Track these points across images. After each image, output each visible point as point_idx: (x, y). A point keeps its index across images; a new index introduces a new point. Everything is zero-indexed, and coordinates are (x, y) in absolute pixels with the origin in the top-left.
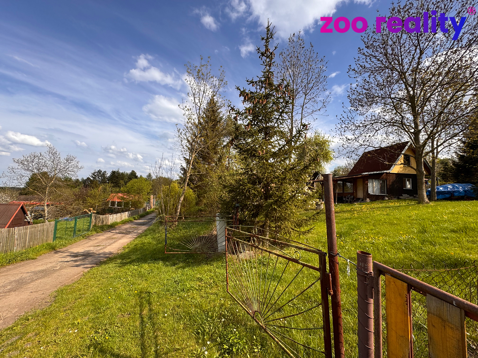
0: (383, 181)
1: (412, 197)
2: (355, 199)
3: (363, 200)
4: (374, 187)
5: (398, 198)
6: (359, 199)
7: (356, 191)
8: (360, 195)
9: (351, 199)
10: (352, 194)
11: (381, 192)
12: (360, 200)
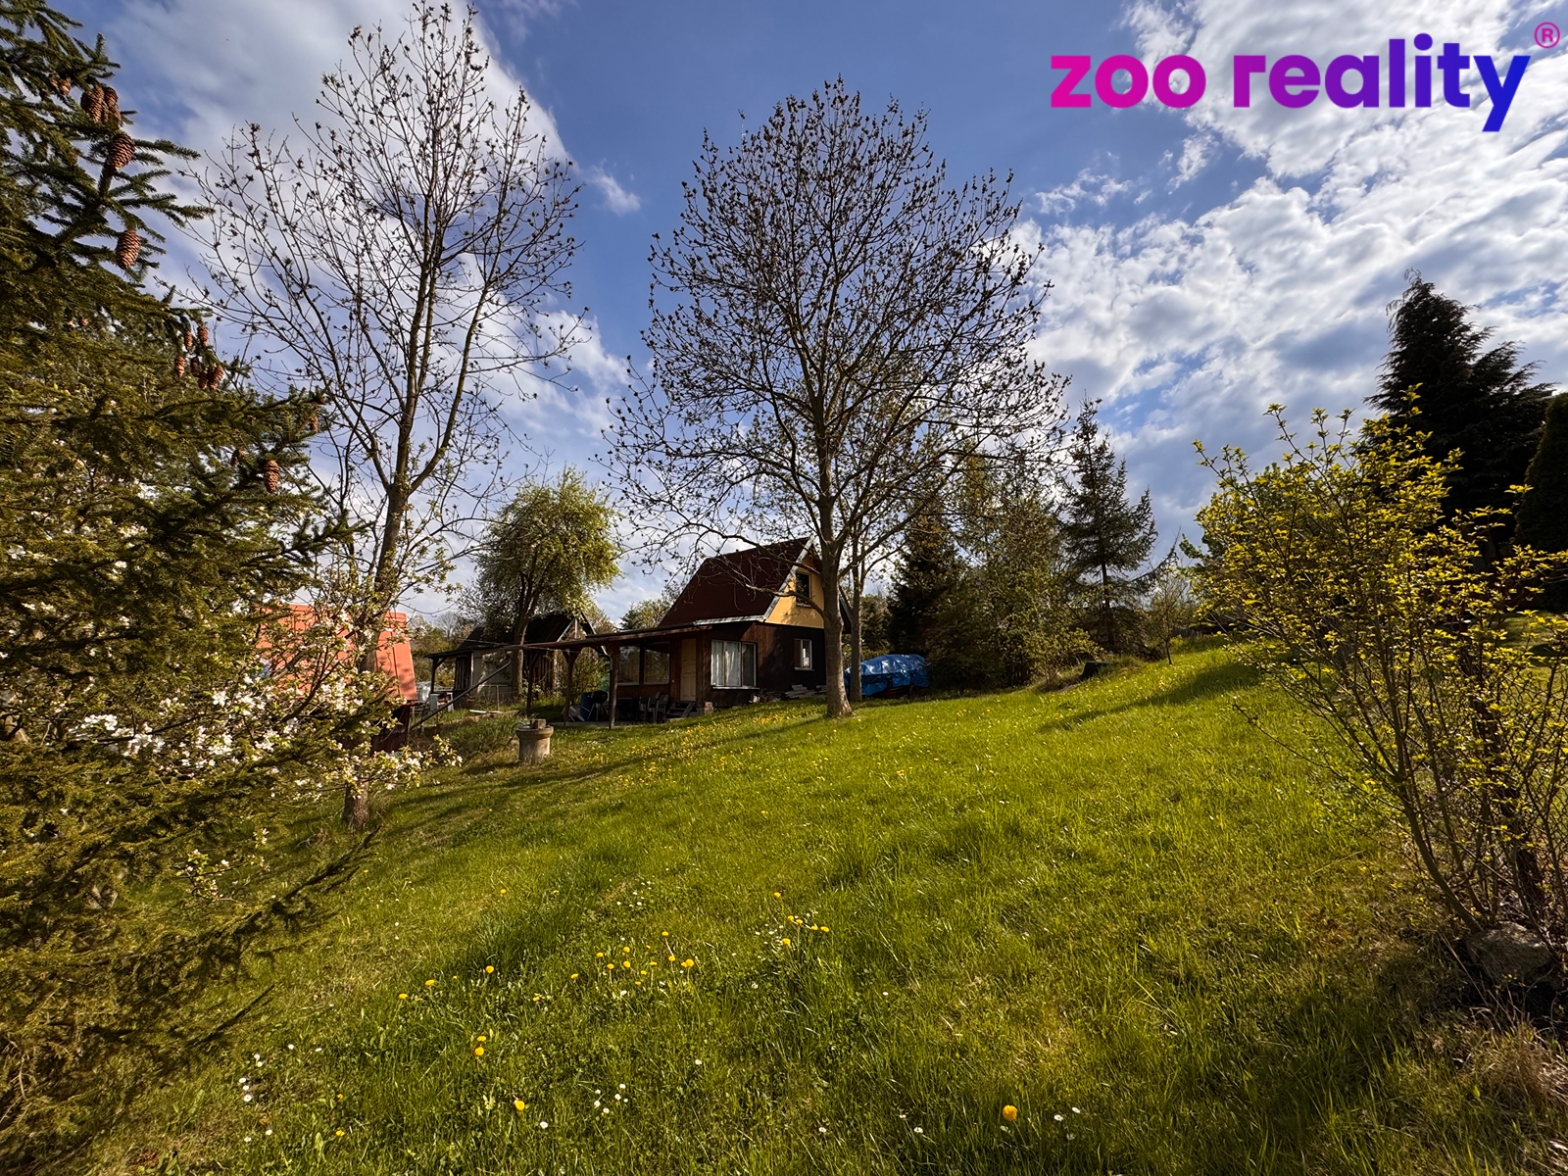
0: (748, 647)
1: (811, 693)
2: (673, 707)
3: (694, 710)
4: (725, 667)
5: (785, 699)
6: (684, 705)
7: (678, 681)
8: (689, 691)
9: (661, 706)
10: (665, 689)
11: (745, 680)
12: (687, 710)
